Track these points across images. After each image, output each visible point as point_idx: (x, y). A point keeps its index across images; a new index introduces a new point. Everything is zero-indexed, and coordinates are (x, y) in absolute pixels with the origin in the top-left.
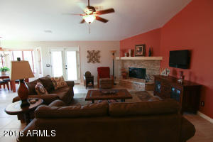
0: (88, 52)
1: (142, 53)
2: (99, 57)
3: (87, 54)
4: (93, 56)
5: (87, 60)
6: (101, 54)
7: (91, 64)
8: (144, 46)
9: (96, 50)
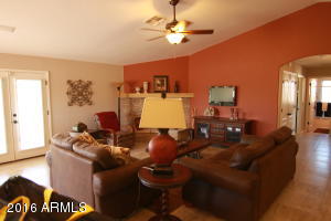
0: (69, 82)
1: (165, 88)
2: (91, 93)
3: (67, 87)
4: (79, 92)
5: (67, 99)
6: (93, 88)
7: (75, 107)
8: (167, 77)
9: (85, 80)
